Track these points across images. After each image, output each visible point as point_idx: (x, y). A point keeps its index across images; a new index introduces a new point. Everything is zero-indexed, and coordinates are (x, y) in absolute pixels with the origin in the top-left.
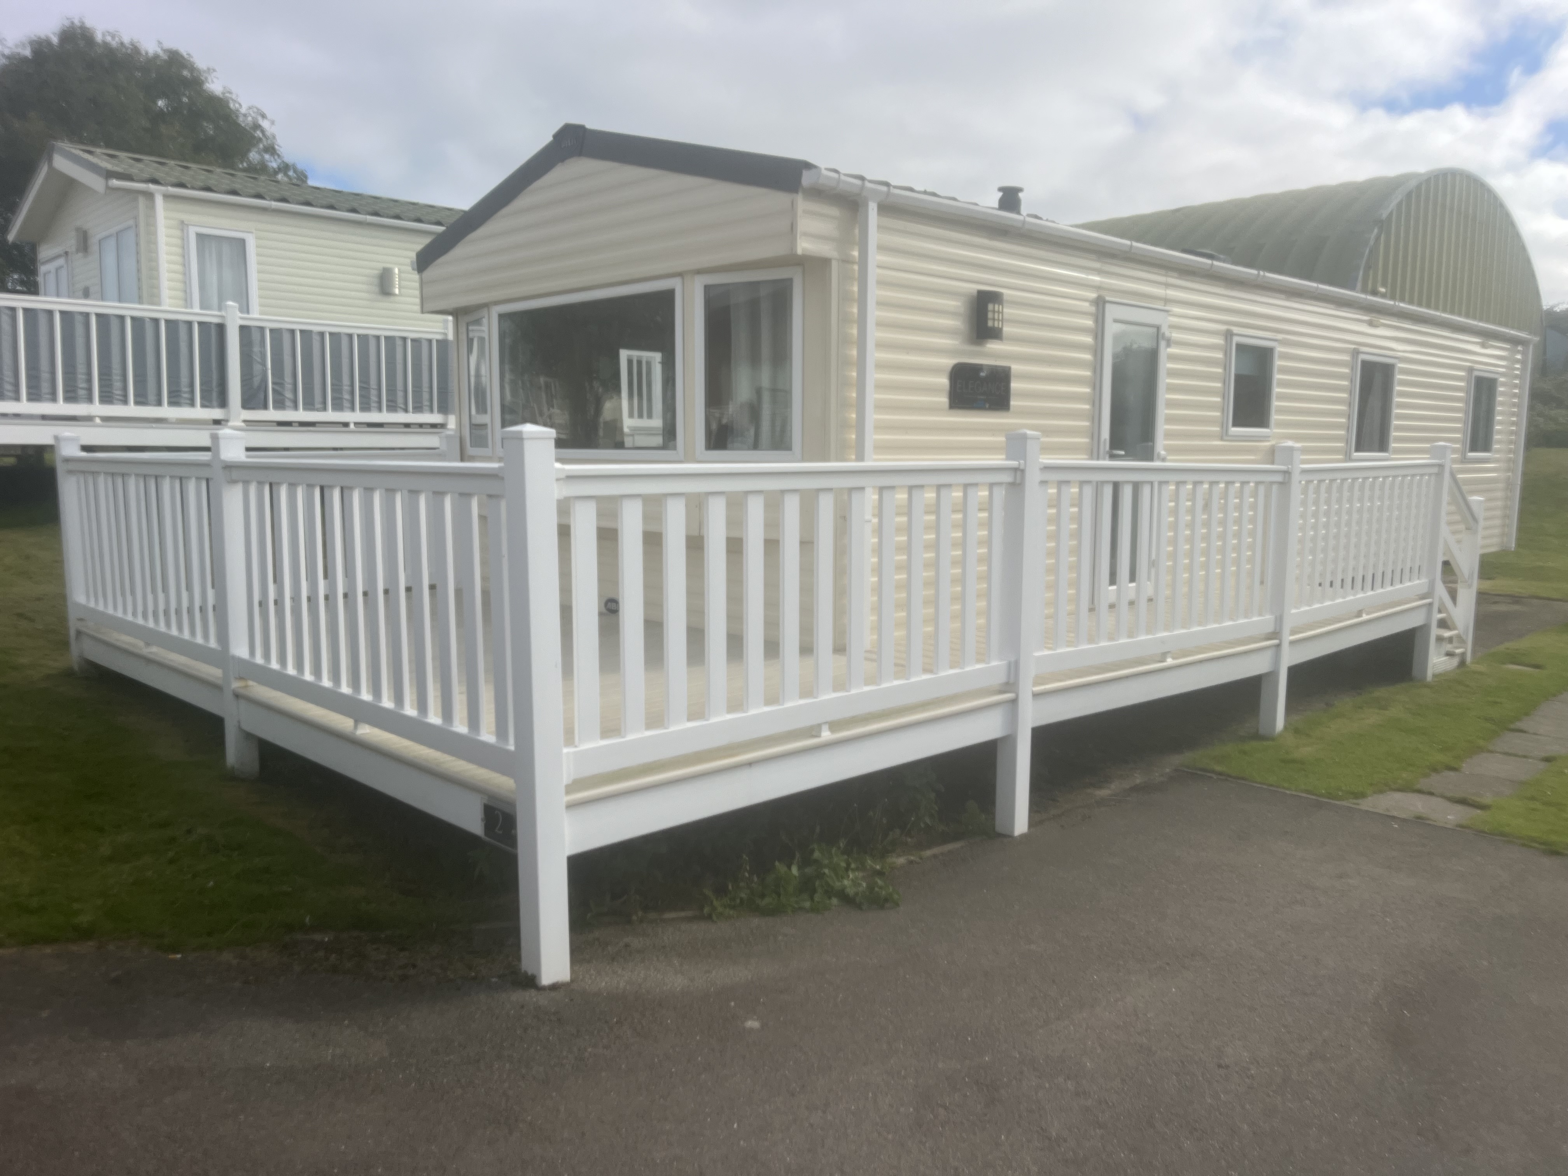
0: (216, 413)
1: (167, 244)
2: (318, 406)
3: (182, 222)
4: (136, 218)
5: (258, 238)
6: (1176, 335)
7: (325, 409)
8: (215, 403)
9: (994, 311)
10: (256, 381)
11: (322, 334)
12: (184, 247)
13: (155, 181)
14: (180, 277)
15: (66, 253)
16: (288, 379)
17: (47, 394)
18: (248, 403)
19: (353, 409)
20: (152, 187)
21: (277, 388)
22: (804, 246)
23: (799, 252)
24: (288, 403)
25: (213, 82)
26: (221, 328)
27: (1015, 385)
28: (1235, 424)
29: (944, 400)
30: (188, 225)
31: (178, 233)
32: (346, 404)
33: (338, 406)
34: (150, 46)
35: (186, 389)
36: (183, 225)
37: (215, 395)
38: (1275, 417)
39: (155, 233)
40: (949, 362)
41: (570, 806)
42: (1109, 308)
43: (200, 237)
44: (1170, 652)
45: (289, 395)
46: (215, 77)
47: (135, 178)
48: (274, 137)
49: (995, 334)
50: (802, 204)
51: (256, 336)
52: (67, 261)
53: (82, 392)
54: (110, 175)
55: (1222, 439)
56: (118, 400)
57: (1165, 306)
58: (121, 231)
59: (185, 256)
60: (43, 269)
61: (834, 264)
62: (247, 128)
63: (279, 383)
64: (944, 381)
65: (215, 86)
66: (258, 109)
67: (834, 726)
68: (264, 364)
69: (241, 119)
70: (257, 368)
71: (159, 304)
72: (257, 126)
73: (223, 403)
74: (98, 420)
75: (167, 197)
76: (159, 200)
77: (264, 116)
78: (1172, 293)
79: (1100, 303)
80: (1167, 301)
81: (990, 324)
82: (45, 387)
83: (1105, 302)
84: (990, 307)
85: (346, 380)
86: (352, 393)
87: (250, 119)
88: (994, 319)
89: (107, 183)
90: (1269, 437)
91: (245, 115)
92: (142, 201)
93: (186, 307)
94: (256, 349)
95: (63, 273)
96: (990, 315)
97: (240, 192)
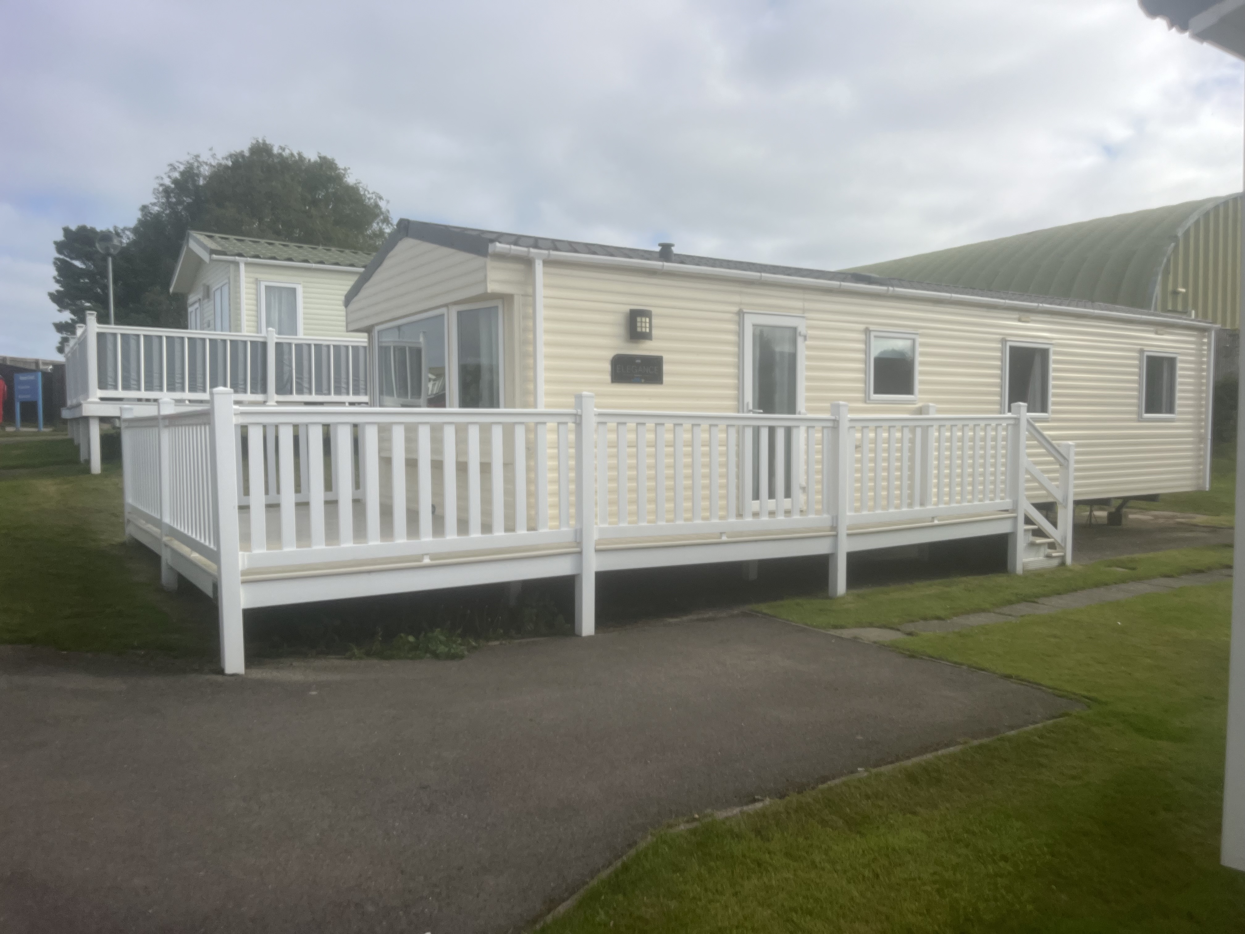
0: (259, 397)
1: (247, 293)
2: (326, 392)
3: (257, 279)
4: (229, 278)
5: (304, 287)
6: (810, 332)
7: (329, 394)
8: (259, 391)
9: (641, 322)
10: (286, 377)
11: (328, 347)
12: (258, 294)
13: (240, 255)
14: (254, 313)
15: (200, 299)
16: (306, 375)
17: (157, 386)
18: (279, 391)
19: (348, 393)
20: (237, 258)
21: (299, 381)
22: (492, 287)
23: (489, 291)
24: (305, 390)
25: (349, 177)
26: (264, 345)
27: (666, 368)
28: (876, 391)
29: (608, 378)
30: (260, 281)
31: (254, 286)
32: (343, 390)
33: (338, 392)
34: (311, 156)
35: (242, 383)
36: (257, 281)
37: (259, 386)
38: (917, 387)
39: (239, 287)
40: (611, 354)
41: (243, 582)
42: (746, 316)
43: (267, 288)
44: (725, 533)
45: (306, 385)
46: (350, 173)
47: (228, 253)
48: (388, 211)
49: (647, 336)
50: (490, 263)
51: (286, 349)
52: (200, 305)
53: (177, 385)
54: (213, 252)
55: (865, 402)
56: (200, 390)
57: (803, 314)
58: (223, 286)
59: (258, 300)
60: (190, 309)
61: (516, 299)
62: (371, 206)
63: (300, 377)
64: (608, 366)
65: (350, 180)
66: (377, 194)
67: (433, 557)
68: (291, 366)
69: (367, 201)
70: (286, 369)
71: (240, 331)
72: (377, 206)
73: (264, 391)
74: (187, 402)
75: (247, 264)
76: (242, 267)
77: (381, 198)
78: (808, 305)
79: (741, 314)
80: (804, 310)
81: (639, 330)
82: (156, 382)
83: (744, 313)
84: (639, 319)
85: (343, 375)
86: (348, 383)
87: (372, 201)
88: (642, 327)
89: (210, 257)
90: (916, 401)
91: (369, 199)
92: (232, 268)
93: (258, 333)
94: (286, 357)
95: (198, 311)
96: (639, 324)
97: (294, 259)
